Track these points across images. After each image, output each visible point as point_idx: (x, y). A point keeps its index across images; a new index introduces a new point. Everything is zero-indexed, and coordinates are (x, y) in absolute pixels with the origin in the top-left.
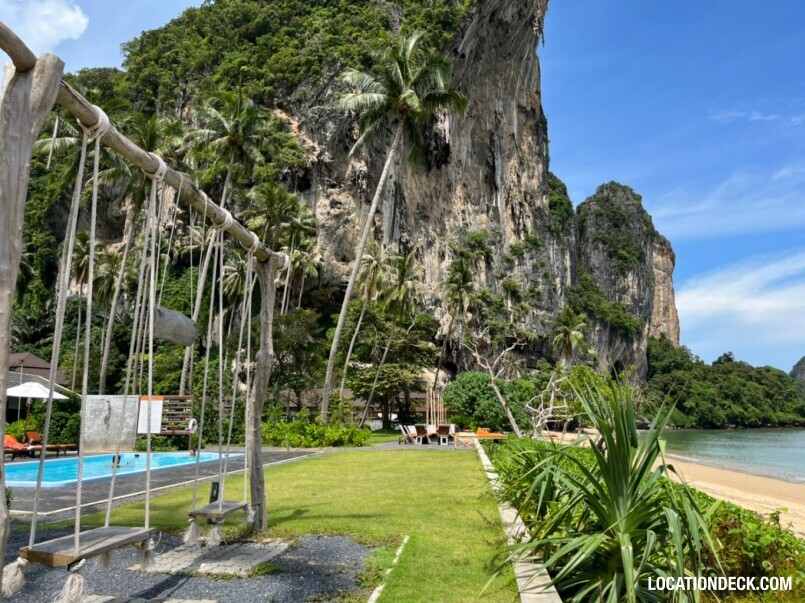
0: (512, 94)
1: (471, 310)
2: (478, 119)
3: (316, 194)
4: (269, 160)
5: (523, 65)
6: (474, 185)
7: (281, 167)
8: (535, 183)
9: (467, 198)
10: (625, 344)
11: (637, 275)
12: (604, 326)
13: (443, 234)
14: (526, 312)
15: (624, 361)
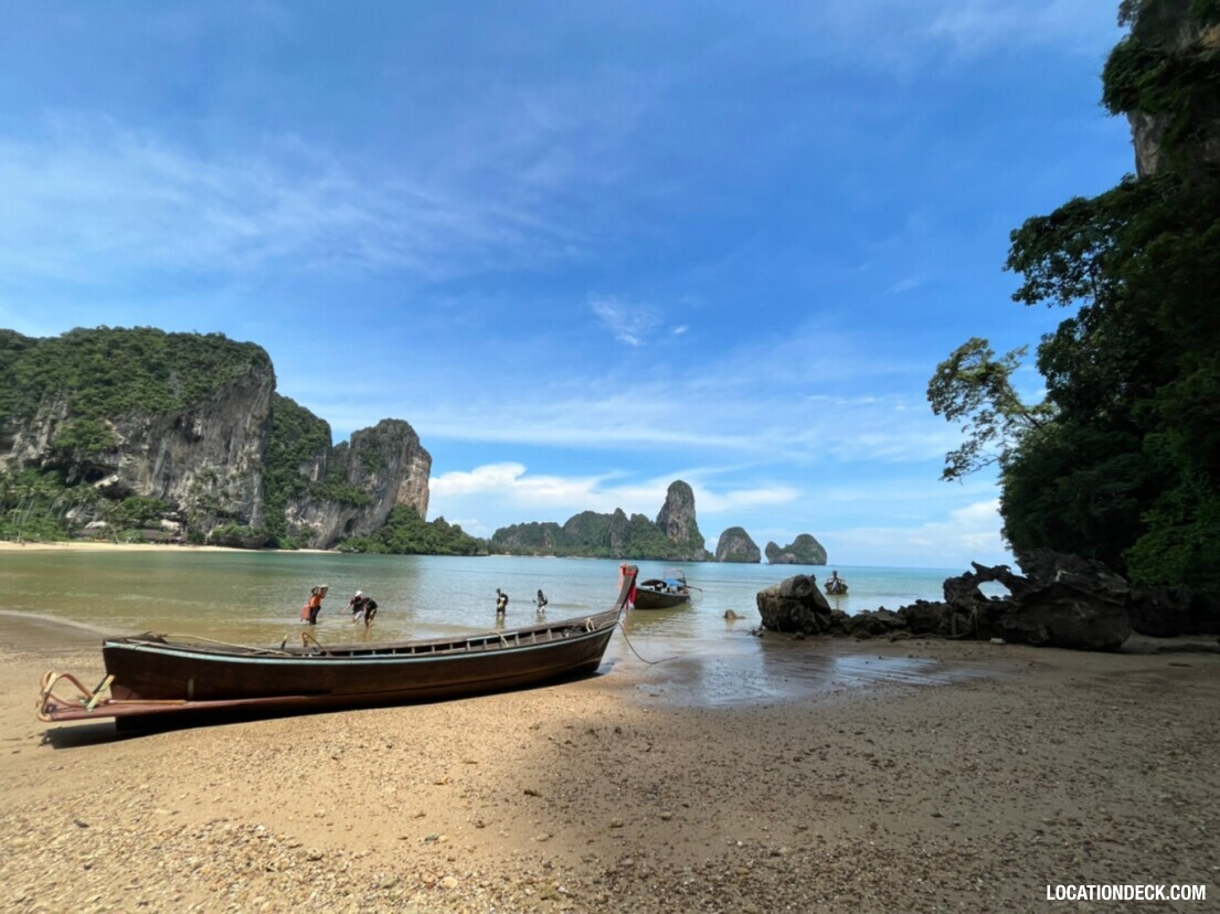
0: (249, 410)
1: (199, 500)
2: (226, 421)
3: (120, 456)
4: (97, 443)
6: (218, 448)
7: (102, 446)
8: (254, 448)
9: (211, 455)
10: (356, 510)
11: (379, 475)
12: (335, 501)
13: (192, 470)
14: (231, 502)
15: (357, 519)
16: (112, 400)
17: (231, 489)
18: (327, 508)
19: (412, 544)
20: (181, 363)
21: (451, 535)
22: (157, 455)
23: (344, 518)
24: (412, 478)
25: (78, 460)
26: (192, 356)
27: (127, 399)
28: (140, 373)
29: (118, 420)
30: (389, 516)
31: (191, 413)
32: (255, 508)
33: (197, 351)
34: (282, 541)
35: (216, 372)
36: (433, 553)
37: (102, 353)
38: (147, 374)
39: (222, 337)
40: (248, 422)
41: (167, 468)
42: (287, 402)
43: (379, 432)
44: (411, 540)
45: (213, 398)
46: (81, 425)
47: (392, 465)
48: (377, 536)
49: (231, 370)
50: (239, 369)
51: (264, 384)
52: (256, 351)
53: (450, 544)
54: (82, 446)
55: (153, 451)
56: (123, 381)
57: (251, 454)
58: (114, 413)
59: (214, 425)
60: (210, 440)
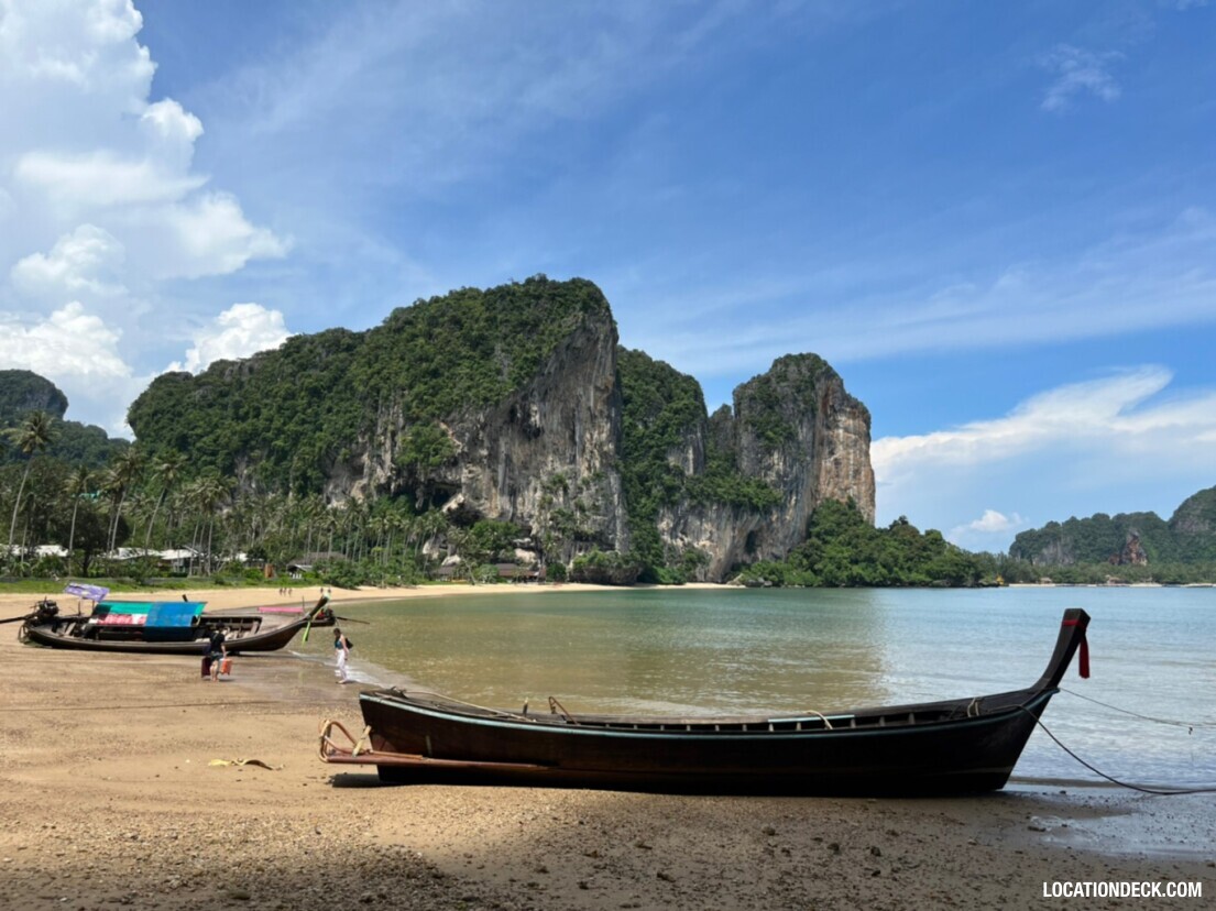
0: (590, 382)
1: (551, 519)
3: (461, 468)
4: (437, 454)
5: (597, 363)
6: (562, 442)
7: (442, 457)
8: (604, 436)
9: (555, 452)
10: (758, 517)
11: (784, 453)
12: (724, 504)
13: (538, 477)
14: (588, 517)
15: (761, 530)
16: (443, 397)
17: (585, 499)
18: (714, 516)
19: (856, 569)
20: (504, 330)
21: (925, 549)
22: (498, 463)
23: (740, 530)
24: (840, 452)
25: (423, 480)
26: (514, 317)
27: (456, 391)
28: (464, 353)
29: (453, 421)
30: (811, 523)
31: (525, 398)
32: (619, 525)
33: (520, 309)
34: (661, 571)
35: (543, 334)
36: (896, 583)
37: (424, 336)
38: (471, 353)
39: (543, 280)
40: (591, 399)
41: (511, 479)
42: (638, 357)
43: (773, 380)
44: (855, 562)
45: (546, 372)
46: (418, 434)
47: (803, 433)
48: (797, 557)
49: (560, 326)
50: (570, 321)
51: (602, 336)
52: (585, 290)
53: (925, 567)
54: (422, 461)
55: (493, 457)
56: (450, 368)
57: (601, 445)
58: (446, 412)
59: (552, 411)
60: (551, 431)
